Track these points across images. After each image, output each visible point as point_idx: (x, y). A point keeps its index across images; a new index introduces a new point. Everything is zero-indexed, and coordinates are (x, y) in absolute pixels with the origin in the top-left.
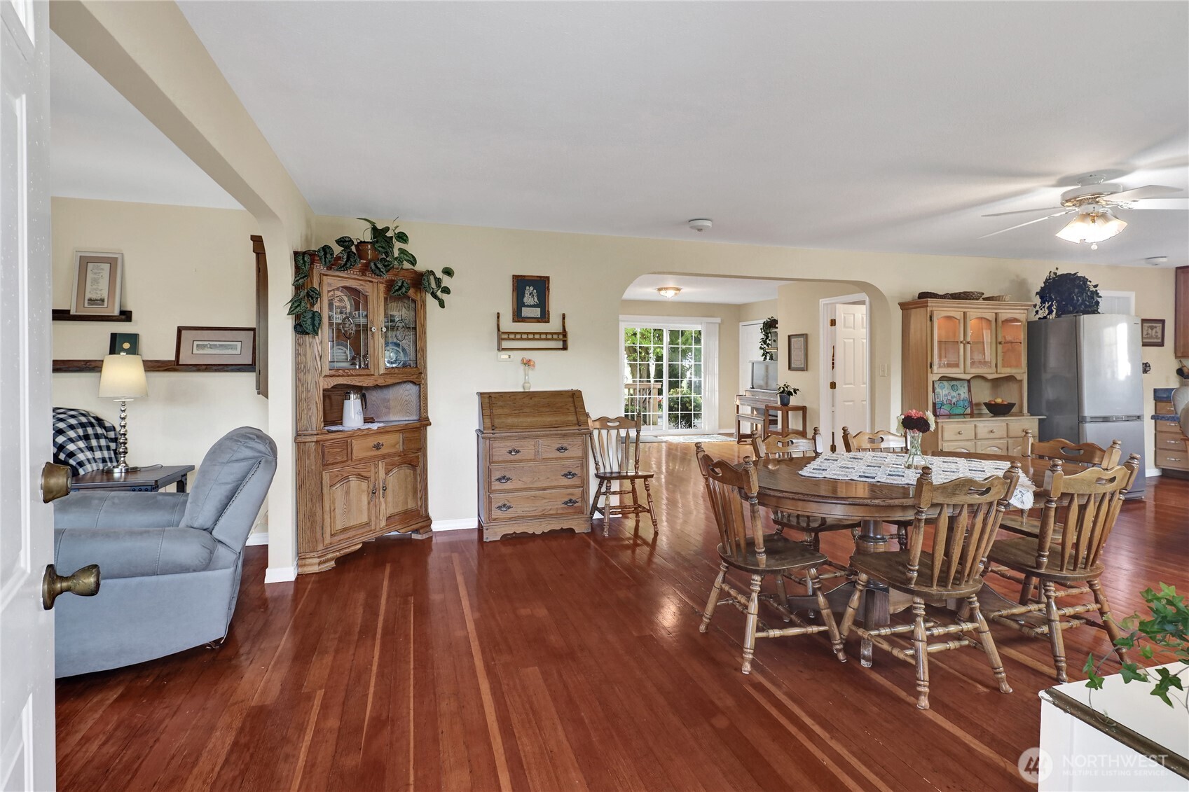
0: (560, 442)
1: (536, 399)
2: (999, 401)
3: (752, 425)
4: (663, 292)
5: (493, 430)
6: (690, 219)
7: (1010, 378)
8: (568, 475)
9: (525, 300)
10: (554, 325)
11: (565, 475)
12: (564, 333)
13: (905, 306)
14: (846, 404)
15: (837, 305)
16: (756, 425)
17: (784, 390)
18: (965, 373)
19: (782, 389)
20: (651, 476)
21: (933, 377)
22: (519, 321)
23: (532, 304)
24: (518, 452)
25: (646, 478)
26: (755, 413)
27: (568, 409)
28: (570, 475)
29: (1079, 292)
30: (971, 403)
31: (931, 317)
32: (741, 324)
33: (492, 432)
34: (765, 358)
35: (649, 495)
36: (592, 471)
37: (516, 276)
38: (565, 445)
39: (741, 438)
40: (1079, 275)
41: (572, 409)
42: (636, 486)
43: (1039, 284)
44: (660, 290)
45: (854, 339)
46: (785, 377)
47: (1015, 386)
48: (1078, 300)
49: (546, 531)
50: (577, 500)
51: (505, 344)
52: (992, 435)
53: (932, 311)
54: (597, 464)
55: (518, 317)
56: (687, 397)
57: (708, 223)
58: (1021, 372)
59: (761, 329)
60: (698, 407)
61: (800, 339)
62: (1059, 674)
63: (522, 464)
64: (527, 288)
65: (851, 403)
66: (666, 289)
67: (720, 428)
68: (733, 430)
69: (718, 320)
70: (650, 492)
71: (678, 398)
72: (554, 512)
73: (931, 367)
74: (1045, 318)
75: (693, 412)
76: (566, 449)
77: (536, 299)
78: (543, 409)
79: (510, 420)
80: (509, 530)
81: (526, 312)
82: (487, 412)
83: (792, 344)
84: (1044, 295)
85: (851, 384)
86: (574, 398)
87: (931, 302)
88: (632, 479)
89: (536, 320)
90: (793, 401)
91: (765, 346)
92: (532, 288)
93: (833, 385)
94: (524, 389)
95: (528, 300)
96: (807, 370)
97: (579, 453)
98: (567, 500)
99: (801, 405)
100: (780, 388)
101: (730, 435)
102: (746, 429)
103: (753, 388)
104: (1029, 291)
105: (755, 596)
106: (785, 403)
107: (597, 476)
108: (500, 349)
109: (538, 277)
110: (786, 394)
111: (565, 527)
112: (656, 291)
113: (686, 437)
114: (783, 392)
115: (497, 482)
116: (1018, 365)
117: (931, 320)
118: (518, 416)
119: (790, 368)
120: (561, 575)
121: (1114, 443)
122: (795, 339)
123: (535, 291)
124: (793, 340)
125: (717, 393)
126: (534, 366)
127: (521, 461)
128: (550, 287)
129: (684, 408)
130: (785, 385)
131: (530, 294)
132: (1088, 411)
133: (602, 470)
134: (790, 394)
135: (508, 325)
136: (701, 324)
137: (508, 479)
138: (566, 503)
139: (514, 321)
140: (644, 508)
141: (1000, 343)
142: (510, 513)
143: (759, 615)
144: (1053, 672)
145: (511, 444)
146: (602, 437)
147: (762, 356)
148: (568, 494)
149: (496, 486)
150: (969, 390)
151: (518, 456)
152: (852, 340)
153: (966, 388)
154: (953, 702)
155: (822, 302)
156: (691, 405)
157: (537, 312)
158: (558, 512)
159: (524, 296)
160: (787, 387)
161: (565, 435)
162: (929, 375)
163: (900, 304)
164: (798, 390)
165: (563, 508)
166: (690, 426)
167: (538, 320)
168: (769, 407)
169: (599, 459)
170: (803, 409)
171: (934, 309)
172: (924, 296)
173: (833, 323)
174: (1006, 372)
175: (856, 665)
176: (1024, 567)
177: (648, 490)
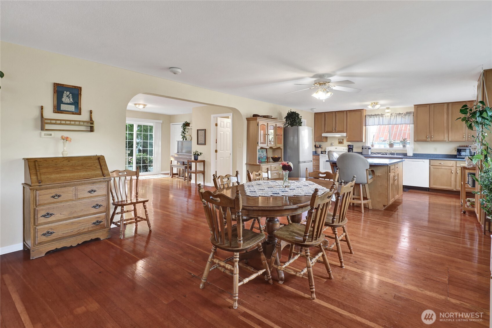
0: (91, 187)
1: (73, 162)
2: (276, 156)
3: (178, 169)
4: (137, 106)
5: (39, 183)
6: (171, 67)
7: (279, 148)
8: (96, 207)
9: (63, 100)
10: (84, 116)
11: (94, 207)
12: (91, 122)
13: (248, 120)
14: (221, 159)
15: (218, 118)
16: (180, 169)
17: (196, 153)
18: (267, 146)
19: (195, 153)
20: (147, 201)
21: (259, 148)
22: (58, 113)
23: (68, 102)
24: (59, 196)
25: (144, 202)
26: (179, 163)
27: (96, 167)
28: (97, 206)
29: (297, 118)
30: (267, 157)
31: (258, 124)
32: (171, 124)
33: (39, 184)
34: (184, 139)
35: (146, 211)
36: (111, 201)
37: (57, 84)
38: (94, 189)
39: (173, 175)
40: (296, 112)
41: (99, 167)
42: (136, 207)
43: (285, 115)
44: (135, 104)
45: (224, 132)
46: (195, 148)
47: (280, 151)
48: (297, 121)
49: (80, 243)
50: (102, 221)
51: (47, 127)
52: (276, 169)
53: (258, 122)
54: (113, 197)
55: (57, 109)
56: (145, 157)
57: (180, 71)
58: (281, 146)
59: (182, 126)
60: (151, 162)
61: (202, 131)
62: (341, 265)
63: (63, 204)
64: (65, 92)
65: (222, 158)
66: (139, 104)
67: (161, 171)
68: (169, 172)
69: (161, 122)
70: (147, 209)
71: (141, 158)
72: (86, 230)
73: (258, 144)
74: (287, 127)
75: (148, 164)
76: (95, 191)
77: (71, 100)
78: (79, 168)
79: (53, 176)
80: (52, 247)
81: (63, 107)
82: (33, 171)
83: (199, 133)
84: (287, 118)
85: (222, 151)
86: (100, 160)
87: (258, 118)
88: (134, 204)
89: (71, 113)
90: (200, 158)
91: (183, 134)
92: (68, 93)
93: (216, 151)
94: (63, 155)
95: (65, 99)
96: (205, 145)
97: (104, 192)
98: (95, 221)
99: (203, 160)
100: (194, 152)
101: (168, 174)
102: (175, 171)
103: (178, 152)
104: (282, 117)
105: (237, 264)
106: (196, 159)
107: (114, 204)
108: (43, 129)
109: (73, 86)
110: (196, 155)
111: (94, 238)
112: (133, 105)
113: (145, 176)
114: (195, 154)
115: (43, 218)
116: (281, 143)
117: (258, 125)
118: (58, 173)
119: (198, 144)
120: (100, 272)
121: (307, 169)
122: (201, 131)
123: (71, 95)
124: (199, 132)
125: (160, 155)
126: (70, 141)
127: (61, 202)
128: (82, 94)
129: (144, 162)
130: (196, 151)
131: (67, 96)
132: (301, 160)
133: (116, 200)
134: (198, 155)
135: (49, 113)
136: (153, 123)
137: (51, 215)
138: (94, 223)
139: (54, 112)
140: (142, 218)
141: (277, 135)
142: (53, 237)
143: (239, 274)
144: (339, 264)
145: (53, 192)
146: (116, 182)
147: (182, 138)
148: (96, 218)
149: (42, 220)
150: (267, 153)
151: (60, 199)
152: (223, 133)
153: (266, 152)
154: (320, 291)
155: (212, 116)
156: (147, 161)
157: (72, 108)
158: (89, 230)
159: (62, 97)
160: (197, 152)
161: (94, 183)
162: (257, 147)
163: (246, 118)
164: (202, 153)
165: (92, 227)
166: (147, 171)
167: (73, 113)
168: (189, 161)
169: (114, 194)
170: (204, 162)
171: (259, 121)
172: (255, 116)
173: (216, 125)
174: (278, 146)
175: (277, 284)
176: (328, 224)
177: (145, 209)
